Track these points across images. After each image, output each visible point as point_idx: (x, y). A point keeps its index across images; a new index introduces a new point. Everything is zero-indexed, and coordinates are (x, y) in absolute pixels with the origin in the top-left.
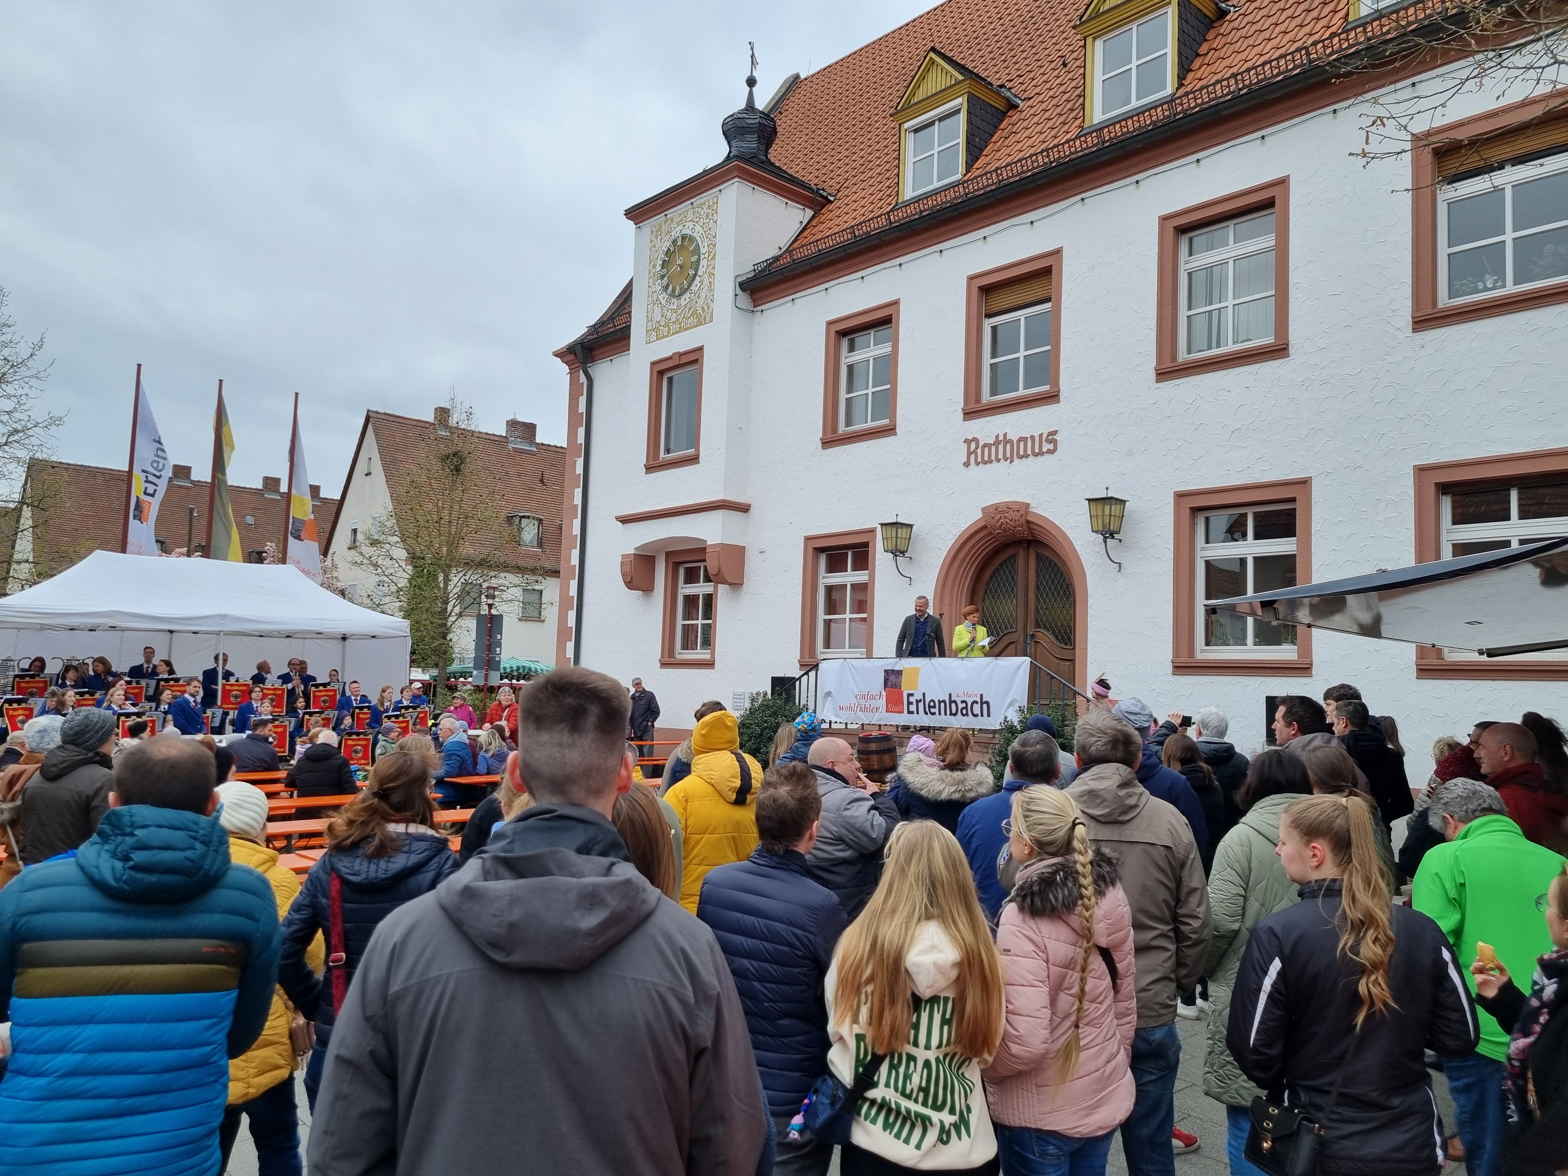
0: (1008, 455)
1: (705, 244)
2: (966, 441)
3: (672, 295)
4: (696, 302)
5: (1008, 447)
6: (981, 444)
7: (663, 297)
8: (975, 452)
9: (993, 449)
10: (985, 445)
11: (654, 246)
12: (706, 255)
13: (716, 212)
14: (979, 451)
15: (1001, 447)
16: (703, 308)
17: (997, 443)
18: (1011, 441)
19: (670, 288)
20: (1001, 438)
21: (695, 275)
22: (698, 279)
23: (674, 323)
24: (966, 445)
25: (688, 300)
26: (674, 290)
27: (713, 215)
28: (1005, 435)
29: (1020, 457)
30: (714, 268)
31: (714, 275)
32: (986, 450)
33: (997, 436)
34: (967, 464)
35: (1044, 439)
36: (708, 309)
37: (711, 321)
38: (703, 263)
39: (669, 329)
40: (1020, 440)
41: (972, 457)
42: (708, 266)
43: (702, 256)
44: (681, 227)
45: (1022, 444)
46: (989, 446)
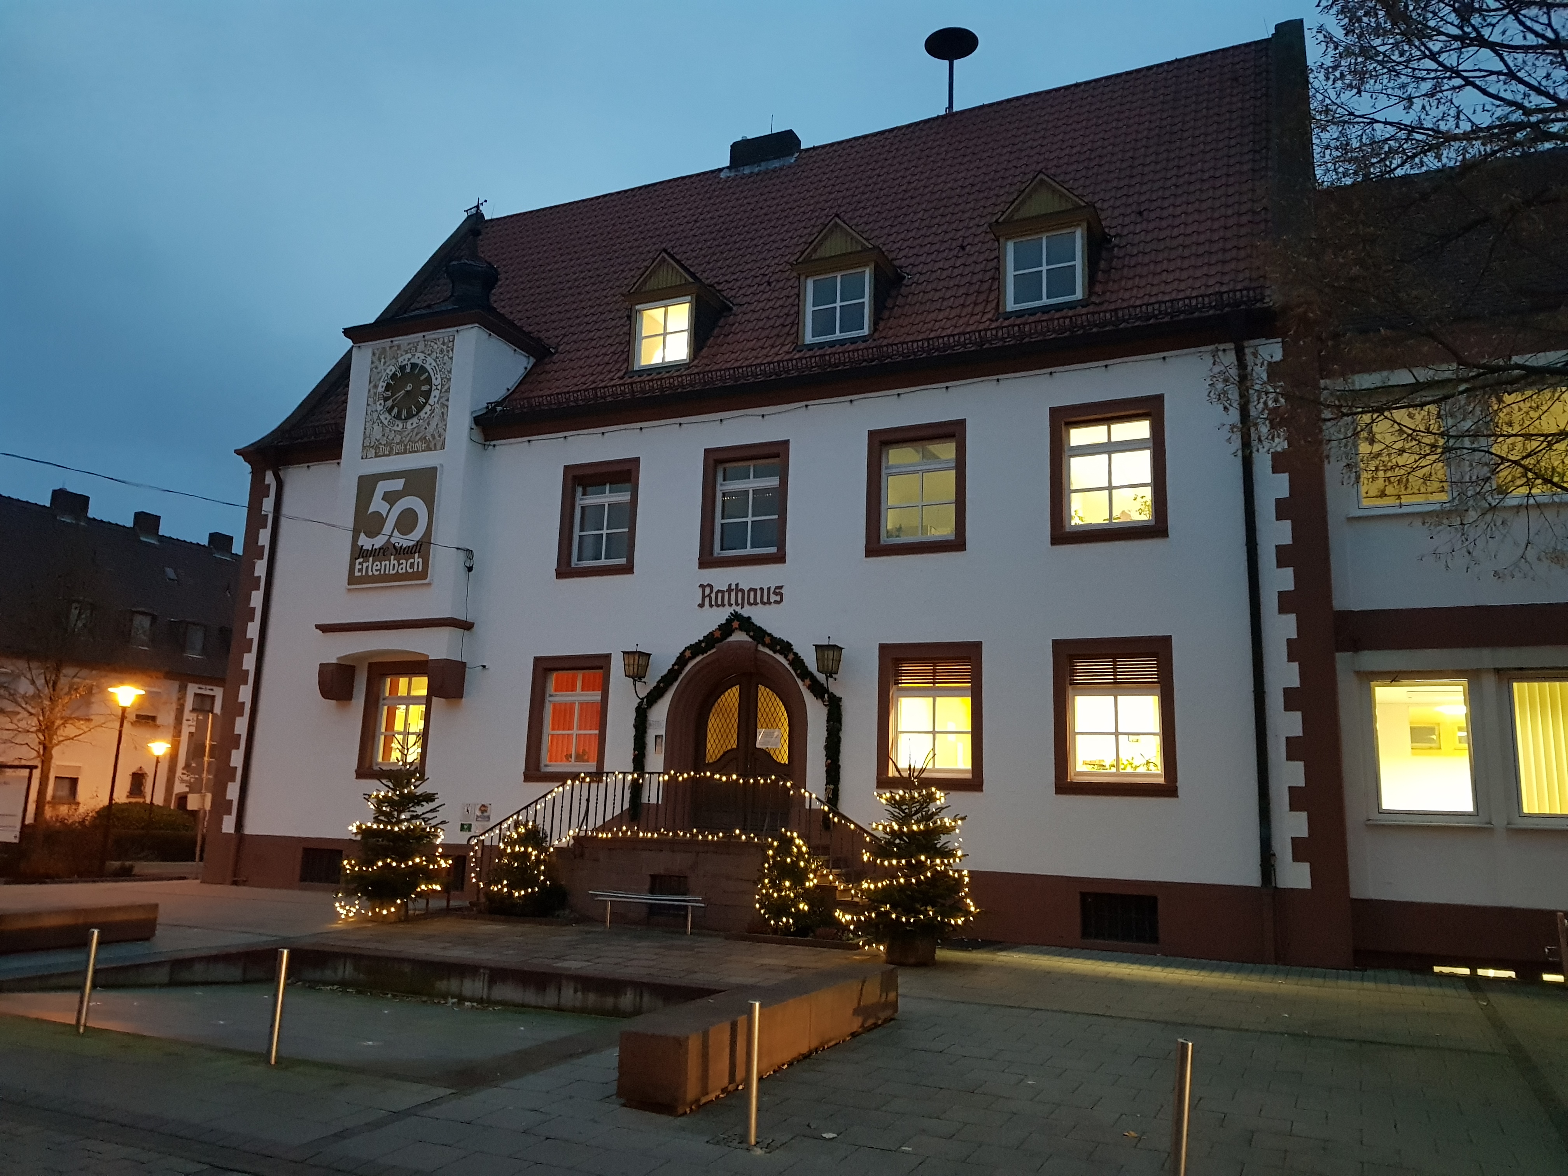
0: (740, 601)
1: (438, 376)
2: (701, 586)
3: (398, 417)
4: (426, 428)
5: (740, 595)
6: (715, 590)
7: (385, 418)
8: (709, 596)
9: (726, 595)
10: (718, 591)
11: (376, 368)
12: (439, 387)
13: (452, 350)
14: (713, 596)
15: (733, 594)
16: (433, 436)
17: (730, 590)
18: (742, 591)
19: (396, 410)
20: (733, 587)
21: (425, 404)
22: (428, 408)
23: (398, 444)
24: (701, 590)
25: (415, 425)
26: (399, 412)
27: (448, 351)
28: (737, 585)
29: (750, 604)
30: (448, 400)
31: (447, 407)
32: (720, 595)
33: (730, 585)
34: (701, 606)
35: (772, 591)
36: (440, 436)
37: (443, 447)
38: (435, 393)
39: (391, 448)
40: (751, 590)
41: (707, 600)
42: (440, 398)
43: (434, 387)
44: (409, 356)
45: (752, 594)
46: (722, 592)
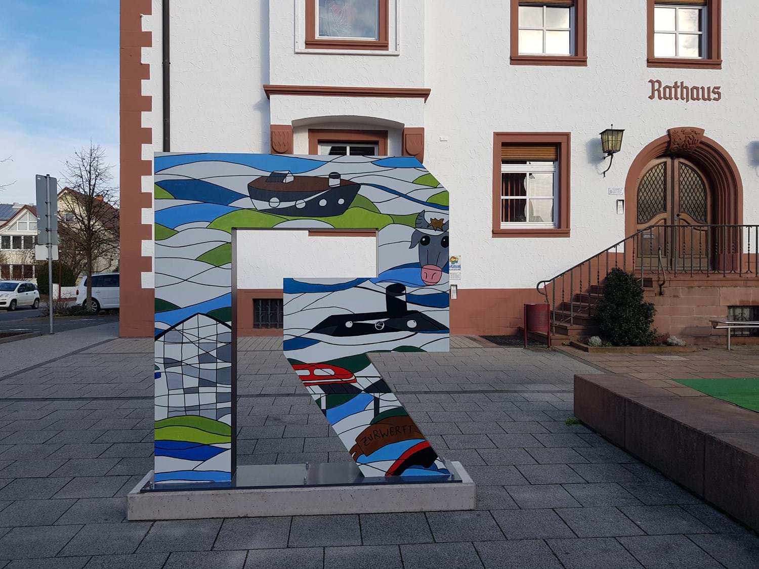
0: (685, 96)
2: (651, 81)
5: (685, 90)
6: (663, 86)
8: (658, 90)
9: (673, 90)
10: (666, 87)
14: (662, 89)
15: (679, 90)
17: (676, 86)
18: (687, 88)
20: (679, 84)
24: (650, 84)
28: (682, 83)
29: (693, 99)
34: (652, 97)
35: (711, 91)
40: (693, 88)
41: (656, 93)
45: (695, 91)
46: (670, 88)
